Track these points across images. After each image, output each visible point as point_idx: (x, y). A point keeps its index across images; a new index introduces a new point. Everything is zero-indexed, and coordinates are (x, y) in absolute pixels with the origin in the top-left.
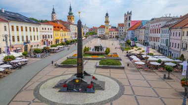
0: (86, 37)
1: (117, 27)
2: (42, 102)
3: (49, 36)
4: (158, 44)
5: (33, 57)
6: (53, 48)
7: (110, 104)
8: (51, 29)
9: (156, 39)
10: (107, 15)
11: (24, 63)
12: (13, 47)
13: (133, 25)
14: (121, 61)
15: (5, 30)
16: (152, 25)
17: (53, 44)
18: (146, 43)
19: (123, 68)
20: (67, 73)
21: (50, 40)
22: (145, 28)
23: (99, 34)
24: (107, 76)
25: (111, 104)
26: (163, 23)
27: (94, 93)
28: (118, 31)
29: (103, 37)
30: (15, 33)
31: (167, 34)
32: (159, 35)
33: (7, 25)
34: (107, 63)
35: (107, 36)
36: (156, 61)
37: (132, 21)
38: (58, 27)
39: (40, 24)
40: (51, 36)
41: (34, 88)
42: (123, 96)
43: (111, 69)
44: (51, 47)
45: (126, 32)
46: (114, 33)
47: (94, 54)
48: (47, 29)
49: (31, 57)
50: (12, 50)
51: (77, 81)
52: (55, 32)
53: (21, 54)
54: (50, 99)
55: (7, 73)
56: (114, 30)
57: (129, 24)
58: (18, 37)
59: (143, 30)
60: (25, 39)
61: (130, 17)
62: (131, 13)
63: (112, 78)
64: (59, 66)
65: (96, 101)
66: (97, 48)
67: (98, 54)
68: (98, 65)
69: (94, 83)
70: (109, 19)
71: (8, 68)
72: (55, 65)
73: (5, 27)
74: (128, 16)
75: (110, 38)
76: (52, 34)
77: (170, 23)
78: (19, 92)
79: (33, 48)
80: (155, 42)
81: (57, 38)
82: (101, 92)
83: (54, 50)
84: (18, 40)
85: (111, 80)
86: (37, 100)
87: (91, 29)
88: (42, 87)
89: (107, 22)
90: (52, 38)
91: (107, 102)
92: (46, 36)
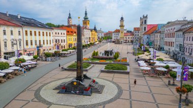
0: (100, 41)
1: (132, 31)
2: (39, 102)
3: (62, 40)
4: (172, 49)
5: (44, 61)
6: (64, 52)
7: (102, 106)
8: (64, 34)
9: (171, 44)
10: (122, 19)
11: (34, 66)
12: (26, 51)
13: (149, 29)
14: (128, 66)
15: (19, 34)
16: (167, 29)
17: (66, 48)
18: (161, 48)
19: (128, 73)
20: (71, 76)
21: (63, 44)
22: (160, 32)
23: (114, 38)
24: (109, 81)
25: (104, 107)
26: (177, 27)
27: (90, 96)
28: (133, 35)
29: (117, 42)
30: (29, 38)
31: (181, 39)
32: (173, 40)
33: (21, 30)
34: (112, 68)
35: (122, 40)
36: (163, 67)
37: (148, 25)
38: (72, 32)
39: (53, 29)
40: (64, 40)
41: (36, 89)
42: (118, 100)
43: (115, 74)
44: (63, 51)
45: (142, 36)
46: (129, 38)
47: (102, 59)
48: (60, 33)
49: (42, 60)
50: (26, 54)
51: (75, 83)
52: (68, 37)
53: (32, 57)
54: (47, 99)
55: (16, 74)
56: (129, 34)
57: (145, 28)
58: (31, 41)
59: (159, 34)
60: (38, 44)
61: (145, 21)
62: (146, 17)
63: (113, 83)
64: (66, 70)
65: (89, 103)
66: (107, 53)
67: (106, 59)
68: (103, 69)
69: (92, 86)
70: (124, 23)
71: (17, 70)
72: (62, 68)
73: (19, 32)
74: (144, 20)
75: (125, 42)
76: (65, 38)
77: (184, 27)
78: (23, 92)
79: (46, 52)
80: (170, 47)
81: (70, 42)
82: (98, 95)
83: (65, 54)
84: (32, 44)
85: (112, 84)
86: (36, 100)
87: (107, 34)
88: (43, 88)
89: (122, 26)
90: (64, 42)
91: (100, 105)
92: (59, 40)
